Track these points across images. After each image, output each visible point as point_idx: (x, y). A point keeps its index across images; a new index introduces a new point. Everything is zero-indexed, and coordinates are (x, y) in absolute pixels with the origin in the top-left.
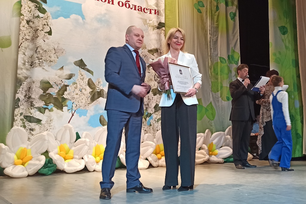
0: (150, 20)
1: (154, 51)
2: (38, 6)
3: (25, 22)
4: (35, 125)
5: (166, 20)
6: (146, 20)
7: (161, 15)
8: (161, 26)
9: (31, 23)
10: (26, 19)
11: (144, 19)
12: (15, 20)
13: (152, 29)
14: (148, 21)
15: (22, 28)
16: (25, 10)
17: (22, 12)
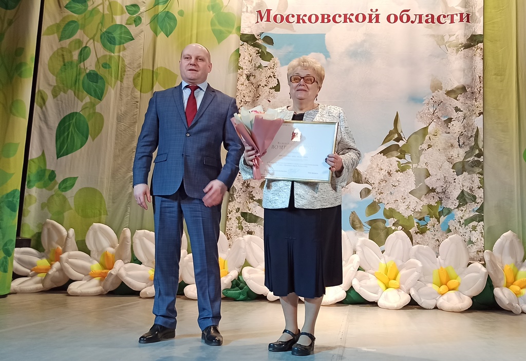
0: (450, 36)
1: (459, 92)
2: (260, 51)
3: (245, 77)
4: (255, 226)
5: (487, 27)
6: (443, 37)
7: (475, 21)
8: (473, 41)
9: (252, 78)
10: (246, 73)
11: (438, 36)
12: (232, 76)
13: (455, 52)
14: (446, 38)
15: (240, 87)
16: (245, 61)
17: (241, 64)
